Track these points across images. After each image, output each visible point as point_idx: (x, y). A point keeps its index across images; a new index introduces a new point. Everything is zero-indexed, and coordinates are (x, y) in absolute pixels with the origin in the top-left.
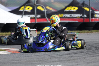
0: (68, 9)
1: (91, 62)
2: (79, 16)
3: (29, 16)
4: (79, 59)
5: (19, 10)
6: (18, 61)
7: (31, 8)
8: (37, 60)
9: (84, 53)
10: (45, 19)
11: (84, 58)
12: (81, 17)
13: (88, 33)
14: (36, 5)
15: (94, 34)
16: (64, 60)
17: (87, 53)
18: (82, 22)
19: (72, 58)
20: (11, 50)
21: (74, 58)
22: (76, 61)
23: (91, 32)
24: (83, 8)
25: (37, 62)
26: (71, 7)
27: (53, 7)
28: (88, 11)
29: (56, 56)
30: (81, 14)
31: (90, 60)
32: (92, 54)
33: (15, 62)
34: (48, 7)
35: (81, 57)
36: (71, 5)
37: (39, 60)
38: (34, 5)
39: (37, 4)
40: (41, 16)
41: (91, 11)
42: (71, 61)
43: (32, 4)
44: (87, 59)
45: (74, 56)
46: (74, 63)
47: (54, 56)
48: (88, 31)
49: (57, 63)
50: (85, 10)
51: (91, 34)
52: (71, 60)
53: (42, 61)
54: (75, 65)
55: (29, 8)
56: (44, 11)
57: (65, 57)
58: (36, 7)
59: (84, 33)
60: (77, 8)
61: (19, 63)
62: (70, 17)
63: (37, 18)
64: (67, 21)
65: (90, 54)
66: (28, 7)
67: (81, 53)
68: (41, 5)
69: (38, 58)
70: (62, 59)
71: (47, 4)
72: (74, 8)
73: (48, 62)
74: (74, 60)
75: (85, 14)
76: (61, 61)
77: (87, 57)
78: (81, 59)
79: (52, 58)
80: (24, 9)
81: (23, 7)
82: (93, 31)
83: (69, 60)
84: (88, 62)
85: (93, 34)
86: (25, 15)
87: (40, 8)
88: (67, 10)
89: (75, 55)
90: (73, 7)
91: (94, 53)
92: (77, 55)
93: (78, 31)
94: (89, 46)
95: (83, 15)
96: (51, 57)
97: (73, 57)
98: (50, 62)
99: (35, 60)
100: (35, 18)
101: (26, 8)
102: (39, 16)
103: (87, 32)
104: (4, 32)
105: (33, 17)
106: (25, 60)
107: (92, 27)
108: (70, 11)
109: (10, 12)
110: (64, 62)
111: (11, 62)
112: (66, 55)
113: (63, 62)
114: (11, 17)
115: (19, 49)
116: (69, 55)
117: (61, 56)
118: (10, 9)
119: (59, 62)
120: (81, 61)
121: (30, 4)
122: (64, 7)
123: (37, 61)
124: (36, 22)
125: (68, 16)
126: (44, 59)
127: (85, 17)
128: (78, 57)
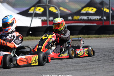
0: (85, 10)
1: (111, 72)
2: (97, 19)
3: (40, 19)
4: (98, 67)
6: (27, 70)
7: (42, 10)
9: (103, 61)
11: (103, 66)
12: (100, 19)
13: (108, 37)
14: (48, 6)
16: (81, 68)
17: (106, 60)
18: (100, 25)
19: (89, 67)
21: (92, 66)
22: (94, 70)
23: (111, 37)
24: (102, 9)
25: (49, 72)
26: (88, 8)
27: (67, 8)
28: (108, 13)
29: (71, 64)
30: (99, 16)
31: (110, 69)
32: (112, 62)
33: (24, 71)
34: (61, 8)
35: (99, 65)
36: (89, 5)
37: (52, 69)
38: (46, 5)
39: (50, 5)
40: (54, 18)
41: (111, 12)
42: (88, 70)
43: (43, 4)
44: (107, 67)
45: (92, 65)
46: (91, 73)
47: (69, 65)
48: (107, 35)
49: (72, 72)
51: (112, 39)
52: (88, 68)
53: (55, 70)
54: (93, 74)
55: (40, 10)
56: (57, 12)
57: (81, 65)
58: (49, 8)
59: (103, 38)
61: (28, 72)
62: (87, 19)
63: (49, 21)
64: (84, 24)
65: (110, 61)
66: (39, 8)
67: (100, 60)
68: (54, 6)
69: (51, 67)
70: (78, 68)
71: (61, 5)
72: (92, 10)
73: (62, 71)
74: (92, 68)
75: (105, 16)
76: (77, 70)
77: (107, 65)
78: (100, 67)
79: (67, 67)
80: (34, 10)
81: (33, 8)
82: (113, 35)
83: (86, 69)
84: (107, 72)
86: (36, 17)
87: (52, 9)
88: (83, 11)
89: (93, 63)
90: (91, 8)
92: (96, 63)
93: (97, 36)
94: (109, 52)
95: (102, 17)
96: (65, 66)
97: (90, 65)
98: (65, 71)
99: (47, 69)
100: (46, 21)
101: (36, 9)
102: (51, 18)
103: (107, 37)
105: (45, 19)
106: (35, 69)
107: (113, 31)
108: (88, 12)
109: (19, 14)
110: (81, 71)
111: (19, 71)
112: (83, 64)
113: (79, 71)
114: (19, 19)
116: (86, 64)
117: (77, 64)
118: (18, 10)
119: (74, 72)
120: (99, 70)
121: (41, 4)
122: (80, 8)
123: (49, 70)
124: (48, 25)
125: (85, 18)
126: (57, 68)
127: (105, 20)
128: (97, 65)
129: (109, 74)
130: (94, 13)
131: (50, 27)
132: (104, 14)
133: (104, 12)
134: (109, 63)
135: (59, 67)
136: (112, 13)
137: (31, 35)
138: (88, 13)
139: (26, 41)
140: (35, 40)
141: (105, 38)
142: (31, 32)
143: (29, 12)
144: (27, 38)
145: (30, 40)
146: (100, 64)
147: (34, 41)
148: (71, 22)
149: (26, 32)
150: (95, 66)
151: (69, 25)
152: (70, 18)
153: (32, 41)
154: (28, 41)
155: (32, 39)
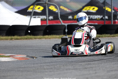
0: (86, 9)
1: (112, 71)
2: (99, 18)
3: (40, 17)
4: (98, 66)
5: (28, 10)
6: (24, 69)
7: (42, 8)
8: (48, 67)
9: (104, 60)
10: (59, 20)
12: (102, 19)
13: (110, 37)
14: (48, 4)
15: (117, 38)
18: (102, 24)
19: (89, 66)
20: (17, 56)
21: (92, 66)
22: (94, 69)
23: (113, 37)
24: (104, 8)
25: (47, 70)
28: (110, 12)
30: (101, 16)
31: (111, 68)
33: (21, 69)
35: (100, 65)
36: (90, 4)
37: (50, 68)
38: (46, 3)
40: (54, 18)
41: (113, 11)
42: (88, 69)
43: (43, 2)
44: (107, 66)
45: (92, 64)
46: (91, 72)
47: (68, 64)
48: (109, 35)
49: (71, 71)
50: (106, 10)
51: (114, 38)
53: (53, 69)
54: (93, 73)
55: (39, 8)
56: (57, 11)
57: (81, 65)
58: (48, 7)
59: (105, 38)
60: (96, 9)
61: (25, 71)
63: (49, 20)
65: (112, 61)
67: (101, 60)
68: (54, 4)
70: (77, 67)
73: (61, 70)
74: (92, 68)
75: (107, 16)
76: (77, 69)
79: (66, 65)
80: (33, 9)
81: (32, 7)
82: (115, 35)
83: (86, 68)
84: (108, 71)
85: (115, 38)
86: (34, 16)
87: (52, 8)
88: (84, 10)
89: (93, 62)
91: (116, 60)
92: (96, 62)
95: (104, 16)
96: (64, 65)
97: (90, 64)
99: (45, 68)
100: (46, 20)
101: (35, 7)
102: (51, 18)
103: (108, 37)
104: (9, 36)
105: (44, 18)
107: (115, 31)
110: (80, 70)
111: (16, 70)
112: (82, 63)
114: (17, 18)
115: (26, 56)
116: (86, 63)
118: (16, 9)
119: (73, 71)
120: (100, 69)
121: (41, 2)
124: (48, 24)
126: (56, 67)
127: (106, 19)
128: (97, 64)
129: (109, 73)
130: (95, 12)
131: (49, 26)
132: (105, 14)
133: (105, 11)
134: (110, 62)
135: (57, 66)
136: (113, 13)
137: (30, 34)
138: (89, 12)
139: (24, 40)
140: (34, 40)
141: (106, 38)
142: (29, 31)
143: (28, 11)
144: (26, 37)
145: (29, 39)
146: (101, 63)
147: (32, 40)
148: (72, 21)
149: (25, 31)
150: (95, 65)
151: (70, 24)
152: (70, 17)
153: (31, 40)
154: (26, 40)
155: (31, 39)
